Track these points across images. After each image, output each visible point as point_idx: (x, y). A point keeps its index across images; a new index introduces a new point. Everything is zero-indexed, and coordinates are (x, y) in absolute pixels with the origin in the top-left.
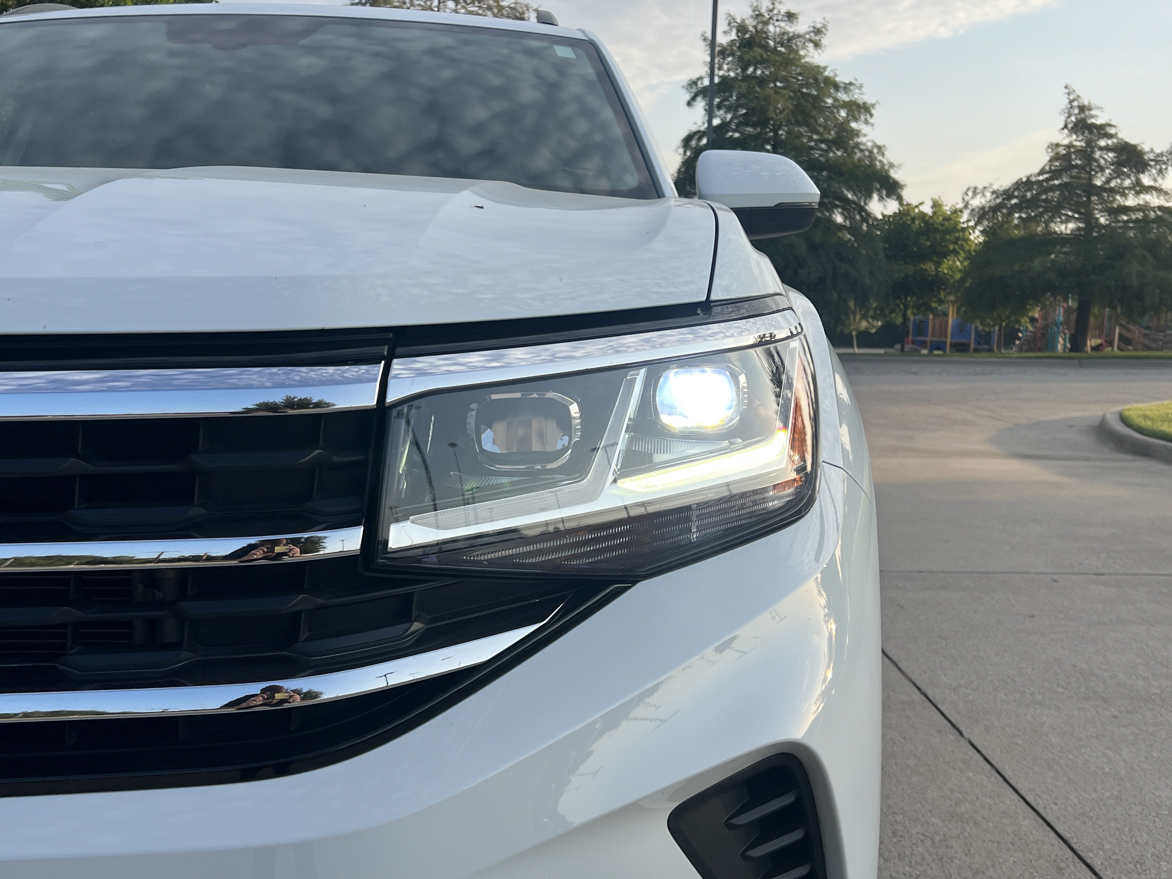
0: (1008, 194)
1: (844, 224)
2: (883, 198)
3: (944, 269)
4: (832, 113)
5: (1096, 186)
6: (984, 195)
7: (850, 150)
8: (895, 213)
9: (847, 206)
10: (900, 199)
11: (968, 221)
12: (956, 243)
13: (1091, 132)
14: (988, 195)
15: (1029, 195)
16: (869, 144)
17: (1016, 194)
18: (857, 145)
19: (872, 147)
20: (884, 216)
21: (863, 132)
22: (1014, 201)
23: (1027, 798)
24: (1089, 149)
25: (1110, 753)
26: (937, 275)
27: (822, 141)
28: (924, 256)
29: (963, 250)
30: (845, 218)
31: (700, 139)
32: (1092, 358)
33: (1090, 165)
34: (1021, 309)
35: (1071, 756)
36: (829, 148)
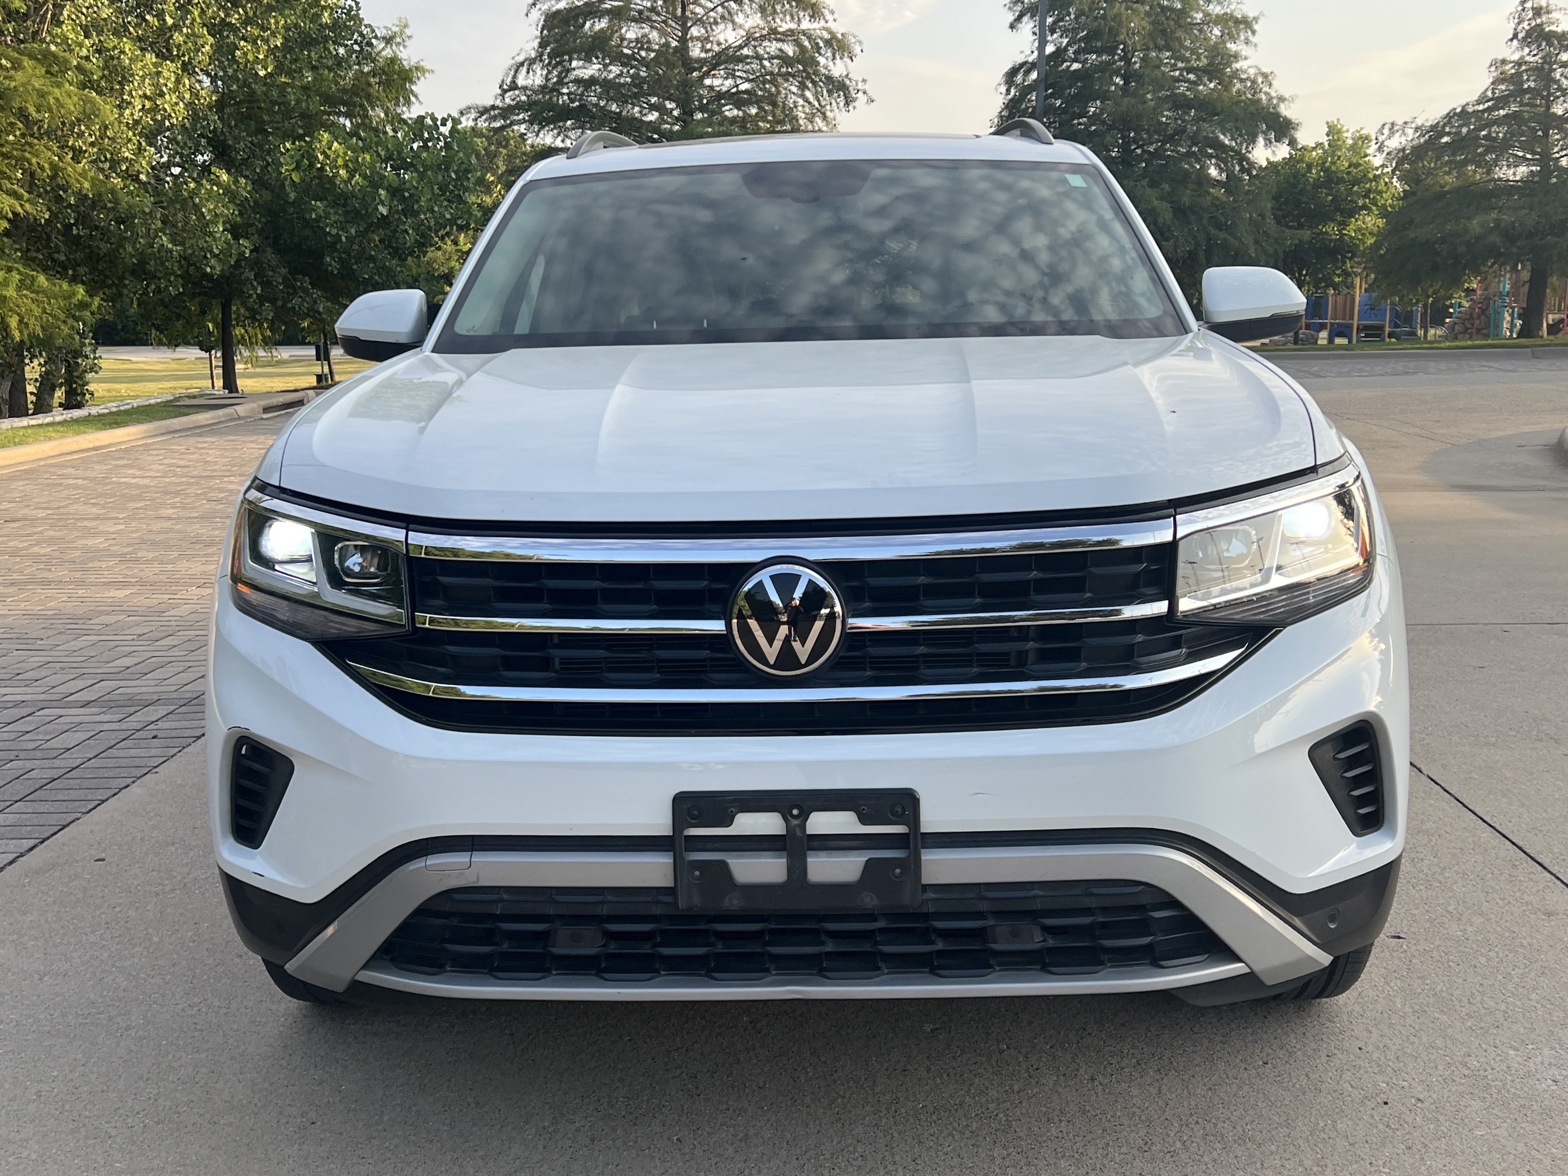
0: (1436, 130)
1: (1219, 178)
2: (1271, 142)
3: (1350, 231)
4: (1201, 31)
5: (1554, 114)
6: (1404, 133)
7: (1226, 82)
8: (1284, 159)
9: (1222, 153)
10: (1292, 143)
11: (1383, 166)
12: (1366, 196)
13: (1550, 44)
14: (1410, 132)
15: (1464, 130)
16: (1252, 72)
17: (1447, 129)
18: (1235, 74)
19: (1256, 75)
20: (1269, 162)
21: (1244, 53)
22: (1445, 139)
23: (1485, 818)
24: (1546, 66)
25: (1560, 783)
26: (1342, 239)
27: (1190, 70)
28: (1322, 215)
29: (1376, 205)
30: (1221, 170)
31: (1027, 73)
32: (1548, 345)
33: (1547, 87)
34: (1455, 282)
35: (1523, 787)
36: (1199, 78)
